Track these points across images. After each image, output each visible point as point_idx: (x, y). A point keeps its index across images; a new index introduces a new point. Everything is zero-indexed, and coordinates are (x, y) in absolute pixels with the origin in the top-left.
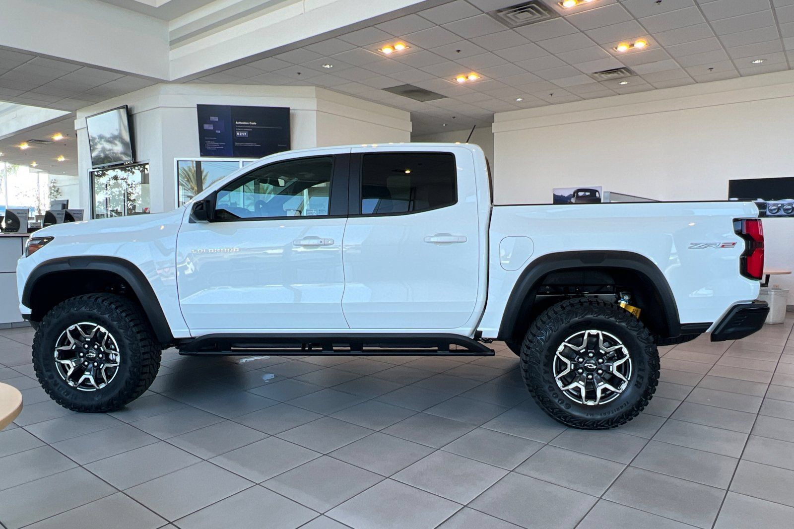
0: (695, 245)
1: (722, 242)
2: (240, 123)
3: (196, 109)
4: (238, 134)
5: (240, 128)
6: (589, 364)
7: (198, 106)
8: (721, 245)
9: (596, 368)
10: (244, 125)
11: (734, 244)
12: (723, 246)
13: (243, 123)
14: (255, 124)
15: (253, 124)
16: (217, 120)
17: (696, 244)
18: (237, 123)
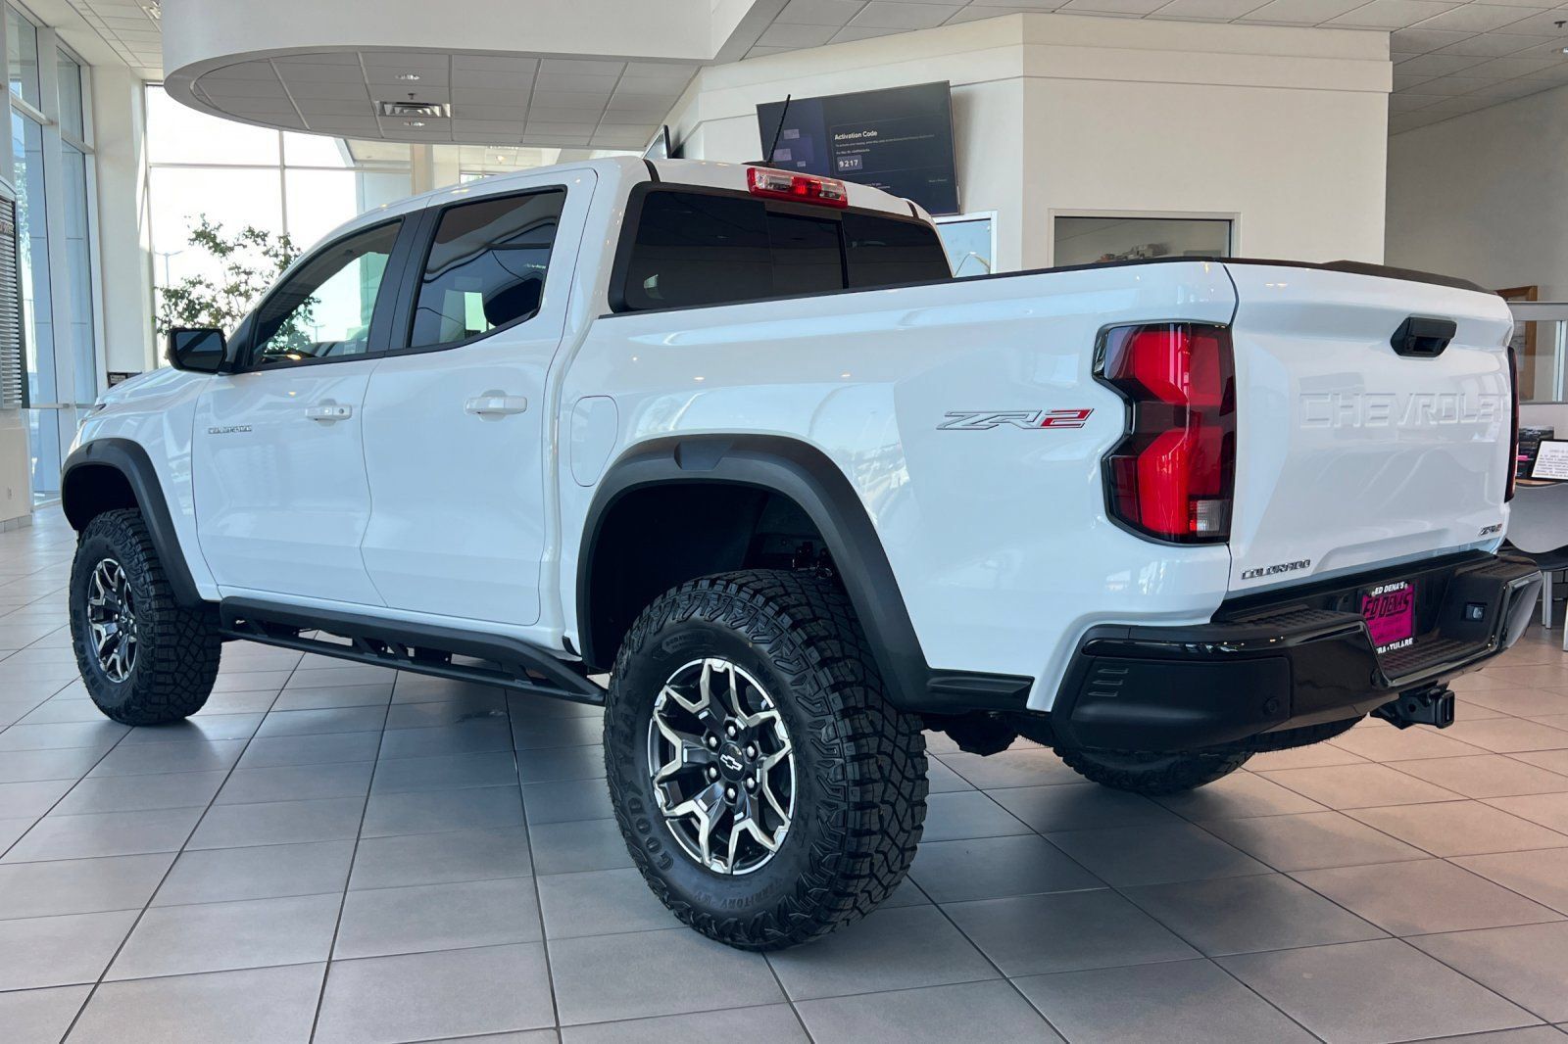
0: (959, 421)
1: (1047, 410)
2: (843, 137)
3: (756, 117)
4: (841, 163)
5: (846, 149)
6: (729, 758)
7: (760, 108)
8: (1042, 418)
9: (743, 769)
10: (854, 140)
11: (1084, 414)
12: (1047, 423)
13: (851, 136)
14: (875, 134)
15: (869, 134)
16: (797, 136)
17: (962, 416)
18: (837, 137)
